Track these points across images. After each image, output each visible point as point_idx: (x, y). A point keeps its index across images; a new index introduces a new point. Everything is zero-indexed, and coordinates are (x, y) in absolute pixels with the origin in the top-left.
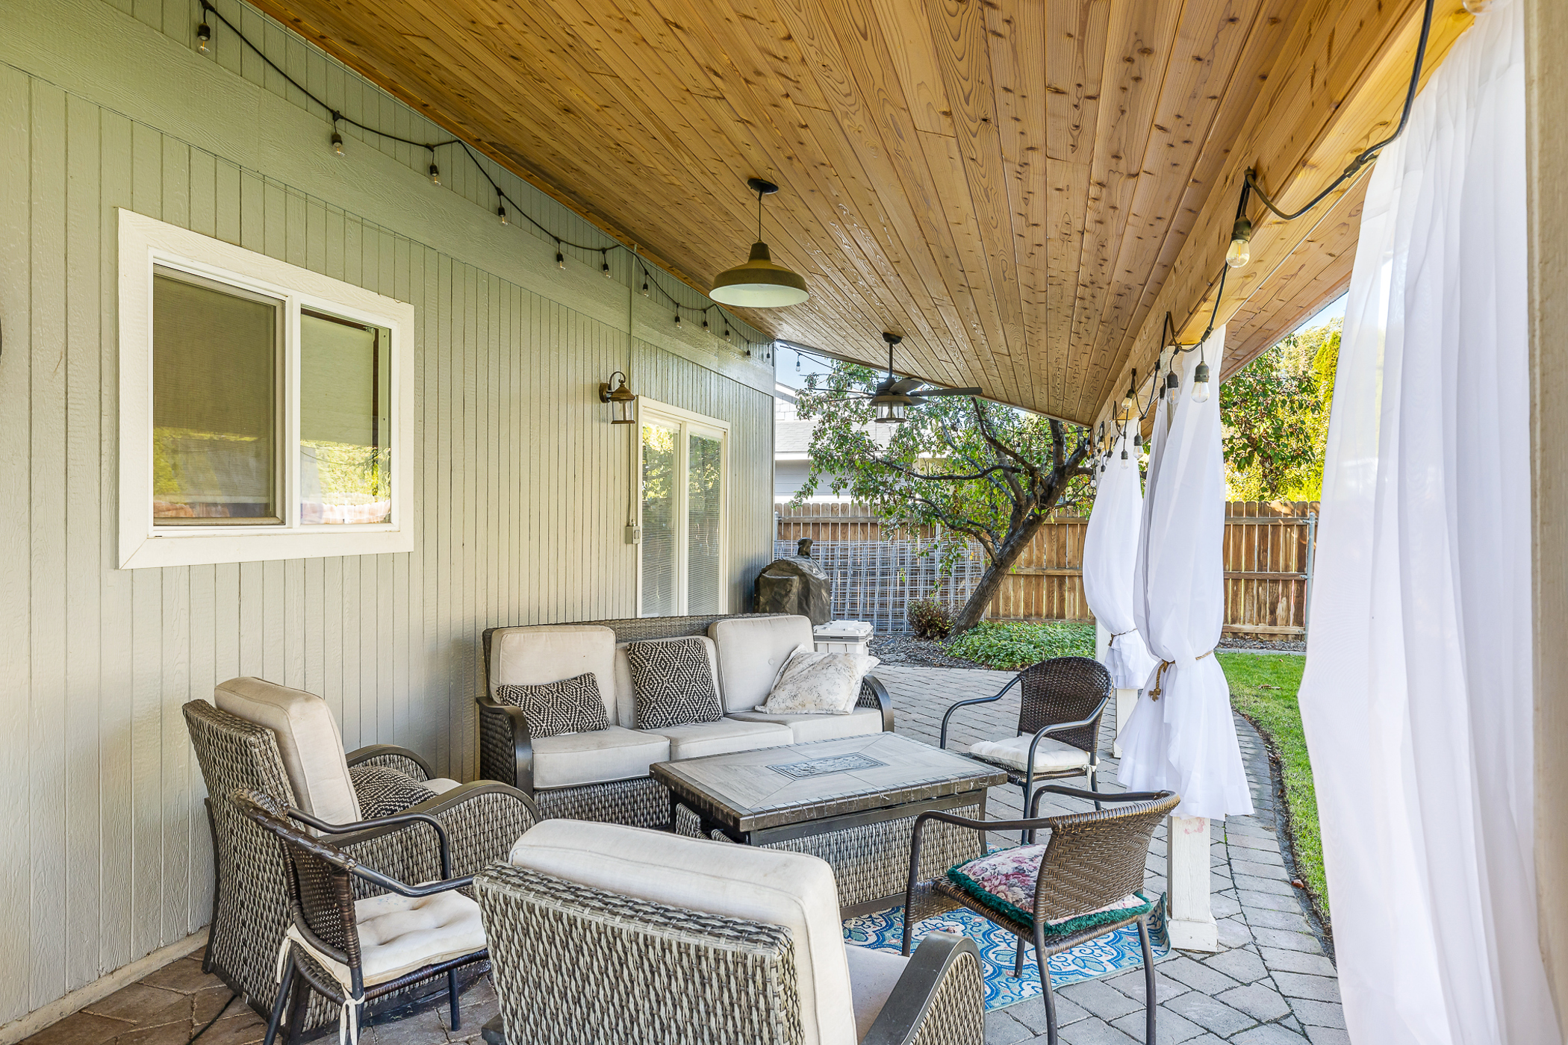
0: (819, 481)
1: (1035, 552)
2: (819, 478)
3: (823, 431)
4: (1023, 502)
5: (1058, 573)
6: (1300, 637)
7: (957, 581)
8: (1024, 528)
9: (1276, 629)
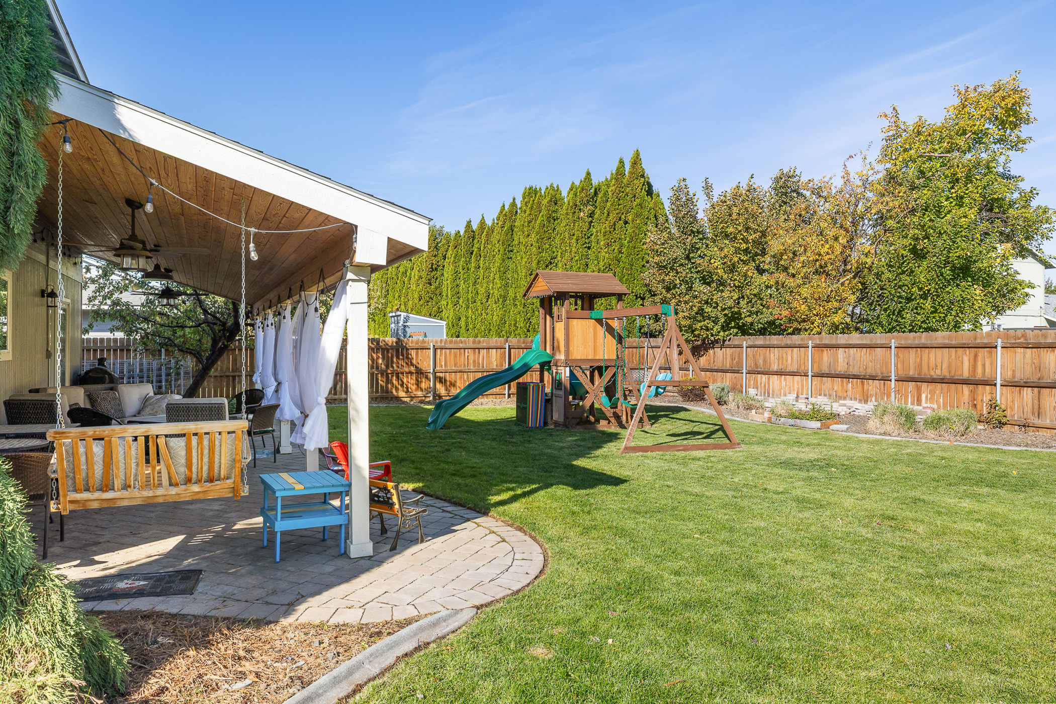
0: (95, 326)
1: (224, 364)
2: (95, 324)
3: (95, 298)
4: (218, 338)
5: (232, 374)
6: (346, 400)
7: (177, 380)
8: (218, 352)
9: (336, 397)
